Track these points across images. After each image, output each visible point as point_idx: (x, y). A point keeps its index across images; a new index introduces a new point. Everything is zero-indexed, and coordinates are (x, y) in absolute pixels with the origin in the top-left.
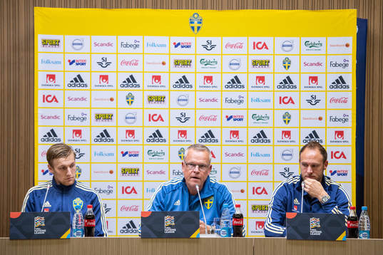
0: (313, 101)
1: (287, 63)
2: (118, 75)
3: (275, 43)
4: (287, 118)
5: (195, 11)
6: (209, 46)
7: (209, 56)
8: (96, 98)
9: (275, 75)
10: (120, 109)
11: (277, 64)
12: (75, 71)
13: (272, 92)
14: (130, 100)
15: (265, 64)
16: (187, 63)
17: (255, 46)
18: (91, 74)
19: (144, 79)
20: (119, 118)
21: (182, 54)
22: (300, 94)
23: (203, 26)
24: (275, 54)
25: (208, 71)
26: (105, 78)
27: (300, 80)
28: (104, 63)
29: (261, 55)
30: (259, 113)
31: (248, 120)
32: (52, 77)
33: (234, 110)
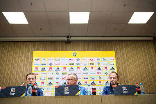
0: (106, 73)
1: (99, 64)
2: (54, 67)
3: (95, 59)
4: (100, 78)
5: (74, 52)
6: (78, 60)
7: (78, 62)
8: (48, 73)
9: (96, 67)
10: (55, 76)
11: (96, 64)
12: (43, 66)
13: (95, 71)
14: (57, 74)
15: (93, 64)
16: (73, 64)
17: (90, 60)
18: (47, 67)
19: (61, 68)
20: (54, 79)
21: (71, 62)
22: (103, 72)
23: (77, 55)
24: (95, 62)
25: (78, 66)
26: (51, 68)
27: (102, 68)
28: (51, 64)
29: (92, 62)
30: (92, 77)
31: (89, 79)
32: (37, 68)
33: (86, 76)
